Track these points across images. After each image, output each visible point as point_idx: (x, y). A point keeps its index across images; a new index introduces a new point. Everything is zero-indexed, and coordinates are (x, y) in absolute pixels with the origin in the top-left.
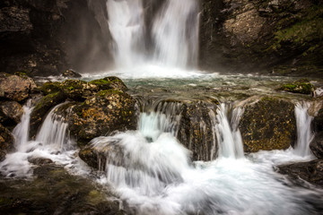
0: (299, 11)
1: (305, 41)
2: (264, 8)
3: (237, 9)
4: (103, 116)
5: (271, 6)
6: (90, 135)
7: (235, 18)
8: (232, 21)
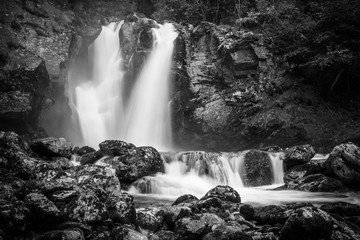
0: (259, 101)
1: (268, 126)
2: (230, 98)
3: (206, 98)
4: (142, 164)
5: (236, 97)
6: (133, 177)
7: (204, 106)
8: (202, 109)
